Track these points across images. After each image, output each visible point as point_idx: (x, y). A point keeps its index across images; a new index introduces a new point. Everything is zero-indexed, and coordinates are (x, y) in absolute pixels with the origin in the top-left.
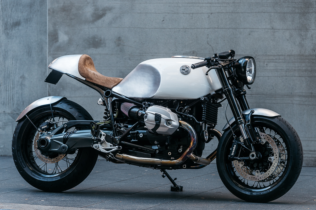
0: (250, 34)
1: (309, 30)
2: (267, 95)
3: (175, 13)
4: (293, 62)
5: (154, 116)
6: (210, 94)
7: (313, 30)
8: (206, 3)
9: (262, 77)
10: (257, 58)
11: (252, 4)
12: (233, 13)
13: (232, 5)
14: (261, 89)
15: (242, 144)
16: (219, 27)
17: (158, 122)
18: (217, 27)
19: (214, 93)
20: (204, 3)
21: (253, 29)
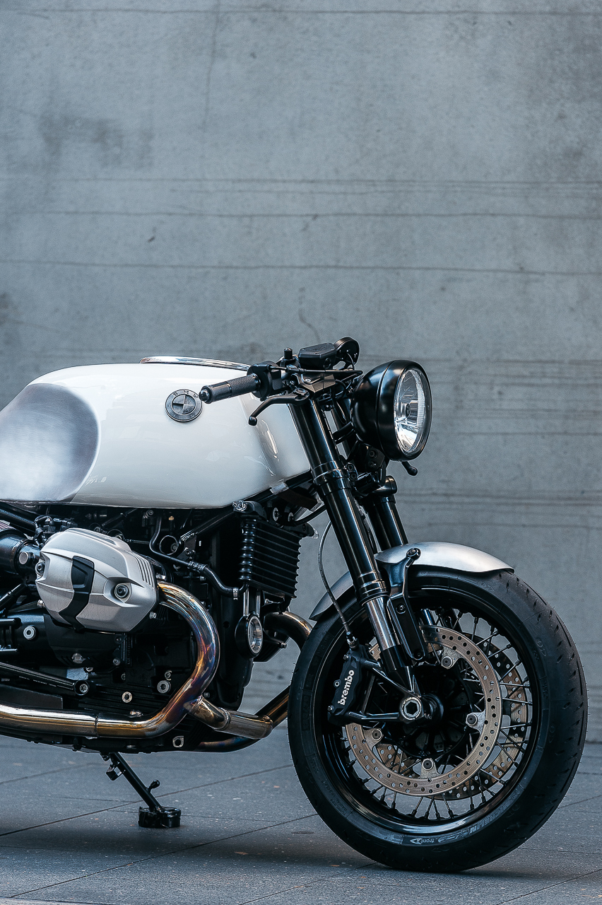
0: (443, 289)
2: (499, 497)
3: (191, 215)
4: (588, 386)
5: (69, 565)
6: (268, 491)
8: (295, 181)
9: (485, 434)
10: (469, 369)
11: (453, 186)
12: (387, 215)
13: (385, 188)
14: (481, 476)
15: (377, 667)
16: (341, 264)
17: (83, 586)
18: (333, 263)
19: (282, 486)
20: (290, 181)
21: (456, 269)
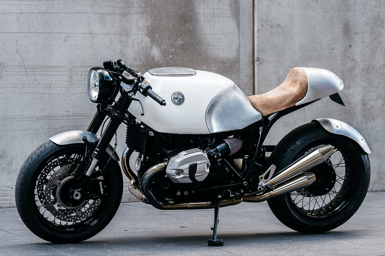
0: (65, 40)
1: (131, 34)
2: (85, 116)
7: (135, 34)
9: (80, 93)
10: (74, 70)
12: (46, 13)
13: (45, 3)
14: (79, 109)
16: (30, 31)
18: (28, 31)
21: (69, 33)
